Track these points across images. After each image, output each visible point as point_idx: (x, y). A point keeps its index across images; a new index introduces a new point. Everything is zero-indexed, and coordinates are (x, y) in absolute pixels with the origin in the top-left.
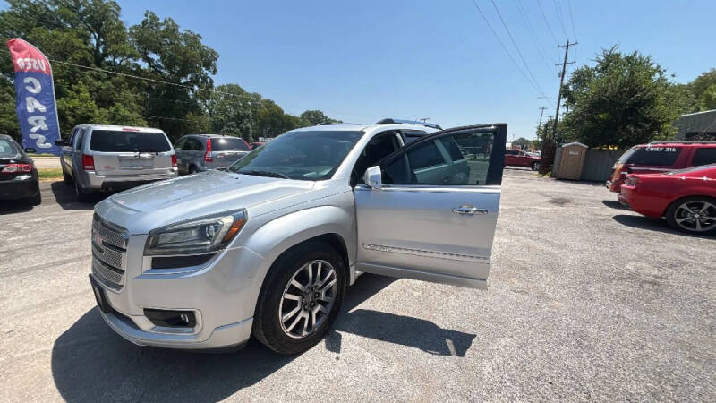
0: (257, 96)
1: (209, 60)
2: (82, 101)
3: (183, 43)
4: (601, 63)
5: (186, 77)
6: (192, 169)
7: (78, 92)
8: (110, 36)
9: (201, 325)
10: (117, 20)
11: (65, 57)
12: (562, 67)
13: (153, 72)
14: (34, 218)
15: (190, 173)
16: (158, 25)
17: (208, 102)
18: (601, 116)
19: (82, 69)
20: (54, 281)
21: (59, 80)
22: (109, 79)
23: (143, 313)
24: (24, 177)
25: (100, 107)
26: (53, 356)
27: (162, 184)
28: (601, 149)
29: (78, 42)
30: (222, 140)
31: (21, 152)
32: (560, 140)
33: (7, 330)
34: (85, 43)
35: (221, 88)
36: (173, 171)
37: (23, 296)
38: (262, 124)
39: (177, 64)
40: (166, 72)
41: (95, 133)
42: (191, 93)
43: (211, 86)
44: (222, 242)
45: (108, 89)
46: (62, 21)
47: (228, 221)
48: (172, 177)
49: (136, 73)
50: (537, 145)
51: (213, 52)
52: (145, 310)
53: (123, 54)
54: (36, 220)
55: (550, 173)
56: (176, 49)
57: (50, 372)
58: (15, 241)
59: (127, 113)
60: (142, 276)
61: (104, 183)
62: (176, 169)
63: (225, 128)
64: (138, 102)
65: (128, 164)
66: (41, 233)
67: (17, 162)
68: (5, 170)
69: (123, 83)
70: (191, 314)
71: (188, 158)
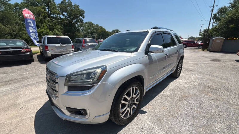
0: (97, 25)
1: (82, 13)
2: (45, 29)
3: (74, 9)
4: (232, 4)
5: (75, 19)
6: (79, 50)
7: (44, 26)
8: (52, 8)
9: (89, 115)
10: (53, 2)
11: (39, 15)
12: (212, 8)
13: (65, 19)
14: (32, 66)
15: (78, 51)
16: (66, 3)
17: (82, 28)
18: (231, 26)
19: (44, 19)
20: (36, 89)
21: (38, 23)
22: (52, 21)
23: (65, 108)
24: (28, 53)
25: (50, 31)
26: (35, 119)
27: (69, 55)
28: (230, 39)
29: (42, 10)
30: (88, 40)
31: (27, 45)
32: (212, 36)
33: (21, 107)
34: (45, 10)
35: (86, 23)
36: (72, 50)
37: (27, 94)
38: (99, 35)
39: (72, 15)
40: (69, 18)
41: (48, 38)
42: (77, 25)
43: (83, 22)
44: (97, 80)
45: (52, 25)
46: (37, 4)
47: (99, 71)
48: (72, 52)
49: (60, 19)
50: (199, 39)
51: (83, 11)
52: (66, 107)
53: (56, 13)
54: (32, 67)
55: (207, 49)
56: (72, 10)
57: (34, 127)
58: (26, 74)
59: (58, 32)
60: (64, 94)
61: (52, 55)
62: (73, 50)
63: (88, 36)
64: (61, 29)
65: (58, 48)
66: (34, 71)
67: (26, 48)
68: (22, 51)
69: (56, 23)
70: (85, 111)
71: (77, 46)
